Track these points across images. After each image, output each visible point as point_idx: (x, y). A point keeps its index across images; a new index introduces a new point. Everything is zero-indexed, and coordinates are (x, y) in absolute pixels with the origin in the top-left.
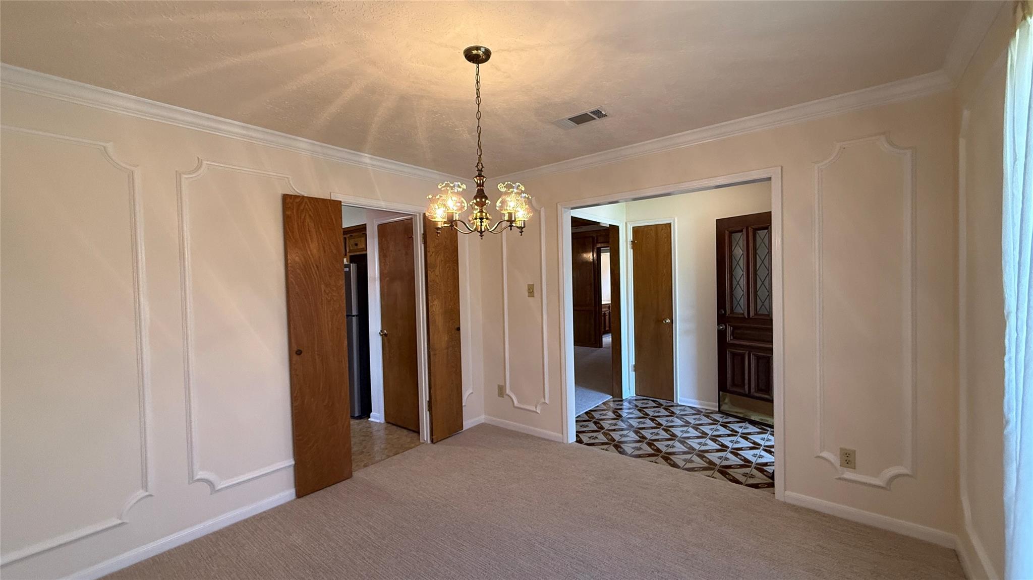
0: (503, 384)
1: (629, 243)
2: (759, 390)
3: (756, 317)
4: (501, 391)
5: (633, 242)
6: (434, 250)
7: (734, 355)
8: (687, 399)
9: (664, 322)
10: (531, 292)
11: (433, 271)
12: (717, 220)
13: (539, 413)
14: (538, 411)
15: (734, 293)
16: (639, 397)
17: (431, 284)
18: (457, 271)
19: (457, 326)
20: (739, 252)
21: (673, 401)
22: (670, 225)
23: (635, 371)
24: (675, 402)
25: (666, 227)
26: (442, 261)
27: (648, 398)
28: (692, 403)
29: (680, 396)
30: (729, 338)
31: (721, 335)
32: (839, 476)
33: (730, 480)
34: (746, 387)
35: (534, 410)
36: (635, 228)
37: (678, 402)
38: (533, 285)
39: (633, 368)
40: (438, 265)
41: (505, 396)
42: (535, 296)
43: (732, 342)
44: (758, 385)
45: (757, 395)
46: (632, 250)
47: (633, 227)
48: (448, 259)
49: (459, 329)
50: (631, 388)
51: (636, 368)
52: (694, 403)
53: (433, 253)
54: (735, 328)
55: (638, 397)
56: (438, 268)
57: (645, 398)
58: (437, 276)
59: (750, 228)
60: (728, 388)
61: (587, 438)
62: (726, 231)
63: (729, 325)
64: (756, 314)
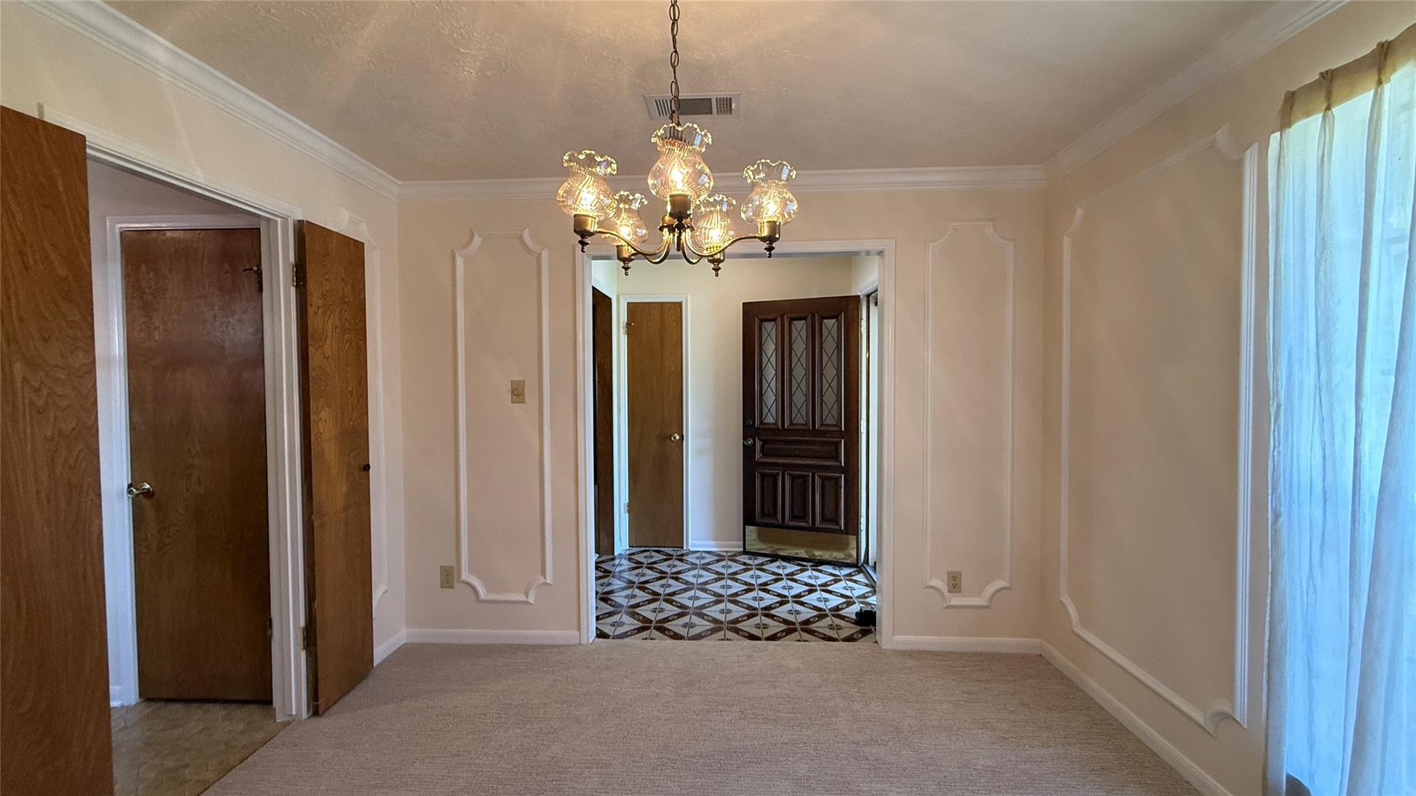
0: (453, 564)
1: (621, 325)
2: (793, 517)
3: (791, 427)
4: (448, 577)
5: (628, 324)
6: (320, 303)
7: (763, 476)
8: (700, 542)
9: (673, 438)
10: (517, 393)
11: (319, 347)
12: (744, 303)
13: (532, 602)
14: (531, 600)
15: (764, 398)
16: (634, 550)
17: (314, 375)
18: (363, 350)
19: (363, 464)
20: (770, 348)
21: (682, 548)
22: (680, 304)
23: (629, 511)
24: (685, 548)
25: (675, 306)
26: (336, 327)
27: (648, 549)
28: (709, 546)
29: (692, 540)
30: (758, 456)
31: (748, 452)
32: (947, 605)
33: (823, 639)
34: (779, 516)
35: (524, 599)
36: (631, 305)
37: (690, 548)
38: (524, 381)
39: (626, 508)
40: (330, 335)
41: (456, 585)
42: (526, 400)
43: (762, 460)
44: (792, 512)
45: (792, 524)
46: (626, 336)
47: (628, 303)
48: (347, 324)
49: (367, 468)
50: (622, 539)
51: (631, 508)
52: (712, 546)
53: (319, 307)
54: (764, 442)
55: (634, 548)
56: (328, 341)
57: (643, 549)
58: (328, 358)
59: (785, 318)
60: (757, 520)
61: (609, 626)
62: (756, 319)
63: (758, 439)
64: (791, 424)
